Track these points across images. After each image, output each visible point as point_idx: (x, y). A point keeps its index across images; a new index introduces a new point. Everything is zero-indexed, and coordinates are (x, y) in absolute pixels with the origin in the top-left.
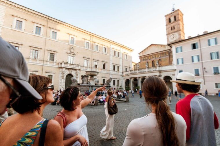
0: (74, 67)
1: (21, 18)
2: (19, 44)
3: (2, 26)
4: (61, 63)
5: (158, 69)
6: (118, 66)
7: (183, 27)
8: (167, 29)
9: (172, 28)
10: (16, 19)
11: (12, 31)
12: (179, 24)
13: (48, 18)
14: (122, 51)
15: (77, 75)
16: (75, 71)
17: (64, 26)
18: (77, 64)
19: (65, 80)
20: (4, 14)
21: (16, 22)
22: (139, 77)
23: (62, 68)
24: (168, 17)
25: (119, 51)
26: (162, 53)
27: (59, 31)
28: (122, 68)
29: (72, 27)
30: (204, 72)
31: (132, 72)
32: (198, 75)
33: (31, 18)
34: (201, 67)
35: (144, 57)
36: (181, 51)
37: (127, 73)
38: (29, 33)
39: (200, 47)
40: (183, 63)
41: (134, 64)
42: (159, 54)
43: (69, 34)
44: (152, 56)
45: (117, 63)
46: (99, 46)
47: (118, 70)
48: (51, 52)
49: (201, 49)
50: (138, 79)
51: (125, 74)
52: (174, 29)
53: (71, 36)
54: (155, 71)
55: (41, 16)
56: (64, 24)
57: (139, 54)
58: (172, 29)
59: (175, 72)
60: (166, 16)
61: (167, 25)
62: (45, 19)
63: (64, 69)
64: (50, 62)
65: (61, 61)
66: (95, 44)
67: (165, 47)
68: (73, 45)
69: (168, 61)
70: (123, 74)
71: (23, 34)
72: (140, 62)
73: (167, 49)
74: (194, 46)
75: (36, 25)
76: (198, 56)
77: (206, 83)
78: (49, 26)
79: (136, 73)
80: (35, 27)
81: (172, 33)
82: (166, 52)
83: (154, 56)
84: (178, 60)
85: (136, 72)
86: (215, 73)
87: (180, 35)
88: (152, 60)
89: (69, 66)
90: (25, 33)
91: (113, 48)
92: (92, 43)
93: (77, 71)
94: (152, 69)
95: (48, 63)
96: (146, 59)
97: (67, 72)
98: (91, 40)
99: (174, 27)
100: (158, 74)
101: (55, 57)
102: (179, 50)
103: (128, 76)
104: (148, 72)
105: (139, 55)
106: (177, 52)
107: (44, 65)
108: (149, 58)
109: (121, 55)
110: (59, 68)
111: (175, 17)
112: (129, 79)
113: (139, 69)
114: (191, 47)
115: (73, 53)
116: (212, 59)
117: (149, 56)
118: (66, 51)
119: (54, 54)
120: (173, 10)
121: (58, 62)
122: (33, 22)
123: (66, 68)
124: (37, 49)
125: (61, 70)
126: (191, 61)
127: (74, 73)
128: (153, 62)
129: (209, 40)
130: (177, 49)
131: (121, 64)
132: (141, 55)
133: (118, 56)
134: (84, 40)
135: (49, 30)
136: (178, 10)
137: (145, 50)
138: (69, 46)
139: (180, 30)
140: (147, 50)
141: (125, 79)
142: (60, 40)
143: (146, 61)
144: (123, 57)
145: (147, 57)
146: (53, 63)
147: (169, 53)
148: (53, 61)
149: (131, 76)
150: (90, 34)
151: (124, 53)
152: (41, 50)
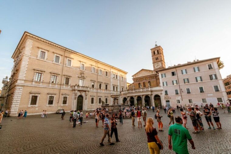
0: (85, 89)
1: (45, 50)
2: (42, 71)
3: (30, 56)
4: (74, 86)
5: (150, 89)
6: (117, 86)
7: (163, 58)
8: (153, 59)
9: (156, 58)
10: (40, 50)
11: (37, 60)
12: (161, 56)
13: (66, 50)
14: (119, 74)
15: (86, 96)
16: (85, 93)
17: (77, 55)
18: (86, 86)
19: (77, 101)
20: (32, 47)
21: (41, 53)
22: (135, 96)
23: (75, 90)
24: (153, 51)
25: (117, 74)
26: (151, 77)
27: (73, 59)
28: (119, 88)
29: (82, 56)
30: (181, 92)
31: (129, 92)
32: (178, 94)
33: (52, 50)
34: (179, 88)
35: (137, 79)
36: (165, 77)
37: (124, 92)
38: (50, 62)
39: (177, 75)
40: (167, 85)
41: (129, 85)
42: (148, 77)
43: (80, 61)
44: (143, 78)
45: (116, 84)
46: (103, 71)
47: (117, 90)
48: (66, 77)
49: (177, 76)
50: (134, 97)
51: (122, 93)
52: (158, 59)
53: (81, 63)
54: (147, 91)
55: (60, 48)
56: (77, 54)
57: (133, 76)
58: (156, 60)
59: (162, 92)
60: (151, 49)
61: (152, 56)
62: (63, 50)
63: (76, 92)
64: (65, 86)
65: (74, 85)
66: (100, 69)
67: (152, 72)
68: (83, 70)
69: (155, 83)
70: (121, 93)
71: (45, 62)
72: (133, 83)
73: (154, 74)
74: (173, 74)
75: (55, 55)
76: (176, 81)
77: (183, 99)
78: (65, 55)
79: (132, 93)
80: (55, 56)
81: (157, 62)
82: (153, 76)
83: (145, 79)
84: (163, 83)
85: (132, 91)
86: (188, 93)
87: (162, 64)
88: (143, 81)
89: (80, 89)
90: (47, 62)
91: (112, 72)
92: (97, 68)
93: (87, 92)
94: (145, 90)
95: (64, 86)
96: (138, 81)
97: (79, 94)
98: (97, 66)
99: (158, 58)
100: (150, 93)
101: (69, 81)
102: (164, 75)
103: (125, 95)
104: (143, 92)
105: (132, 78)
106: (162, 77)
107: (61, 88)
108: (141, 80)
109: (118, 78)
110: (73, 90)
111: (158, 51)
112: (126, 97)
113: (135, 89)
114: (171, 74)
115: (83, 77)
116: (185, 83)
117: (141, 78)
118: (78, 76)
119: (69, 78)
120: (156, 46)
121: (71, 85)
122: (54, 53)
123: (79, 91)
124: (56, 75)
125: (74, 92)
126: (172, 84)
127: (84, 94)
128: (144, 83)
129: (182, 71)
130: (162, 75)
131: (119, 85)
132: (134, 77)
133: (117, 78)
134: (91, 66)
135: (65, 58)
136: (160, 46)
137: (137, 73)
138: (80, 71)
139: (162, 61)
140: (139, 73)
141: (123, 98)
142: (74, 67)
143: (139, 82)
144: (120, 78)
145: (139, 79)
146: (68, 86)
147: (156, 77)
148: (68, 84)
149: (128, 95)
150: (96, 61)
151: (121, 76)
152: (59, 76)
